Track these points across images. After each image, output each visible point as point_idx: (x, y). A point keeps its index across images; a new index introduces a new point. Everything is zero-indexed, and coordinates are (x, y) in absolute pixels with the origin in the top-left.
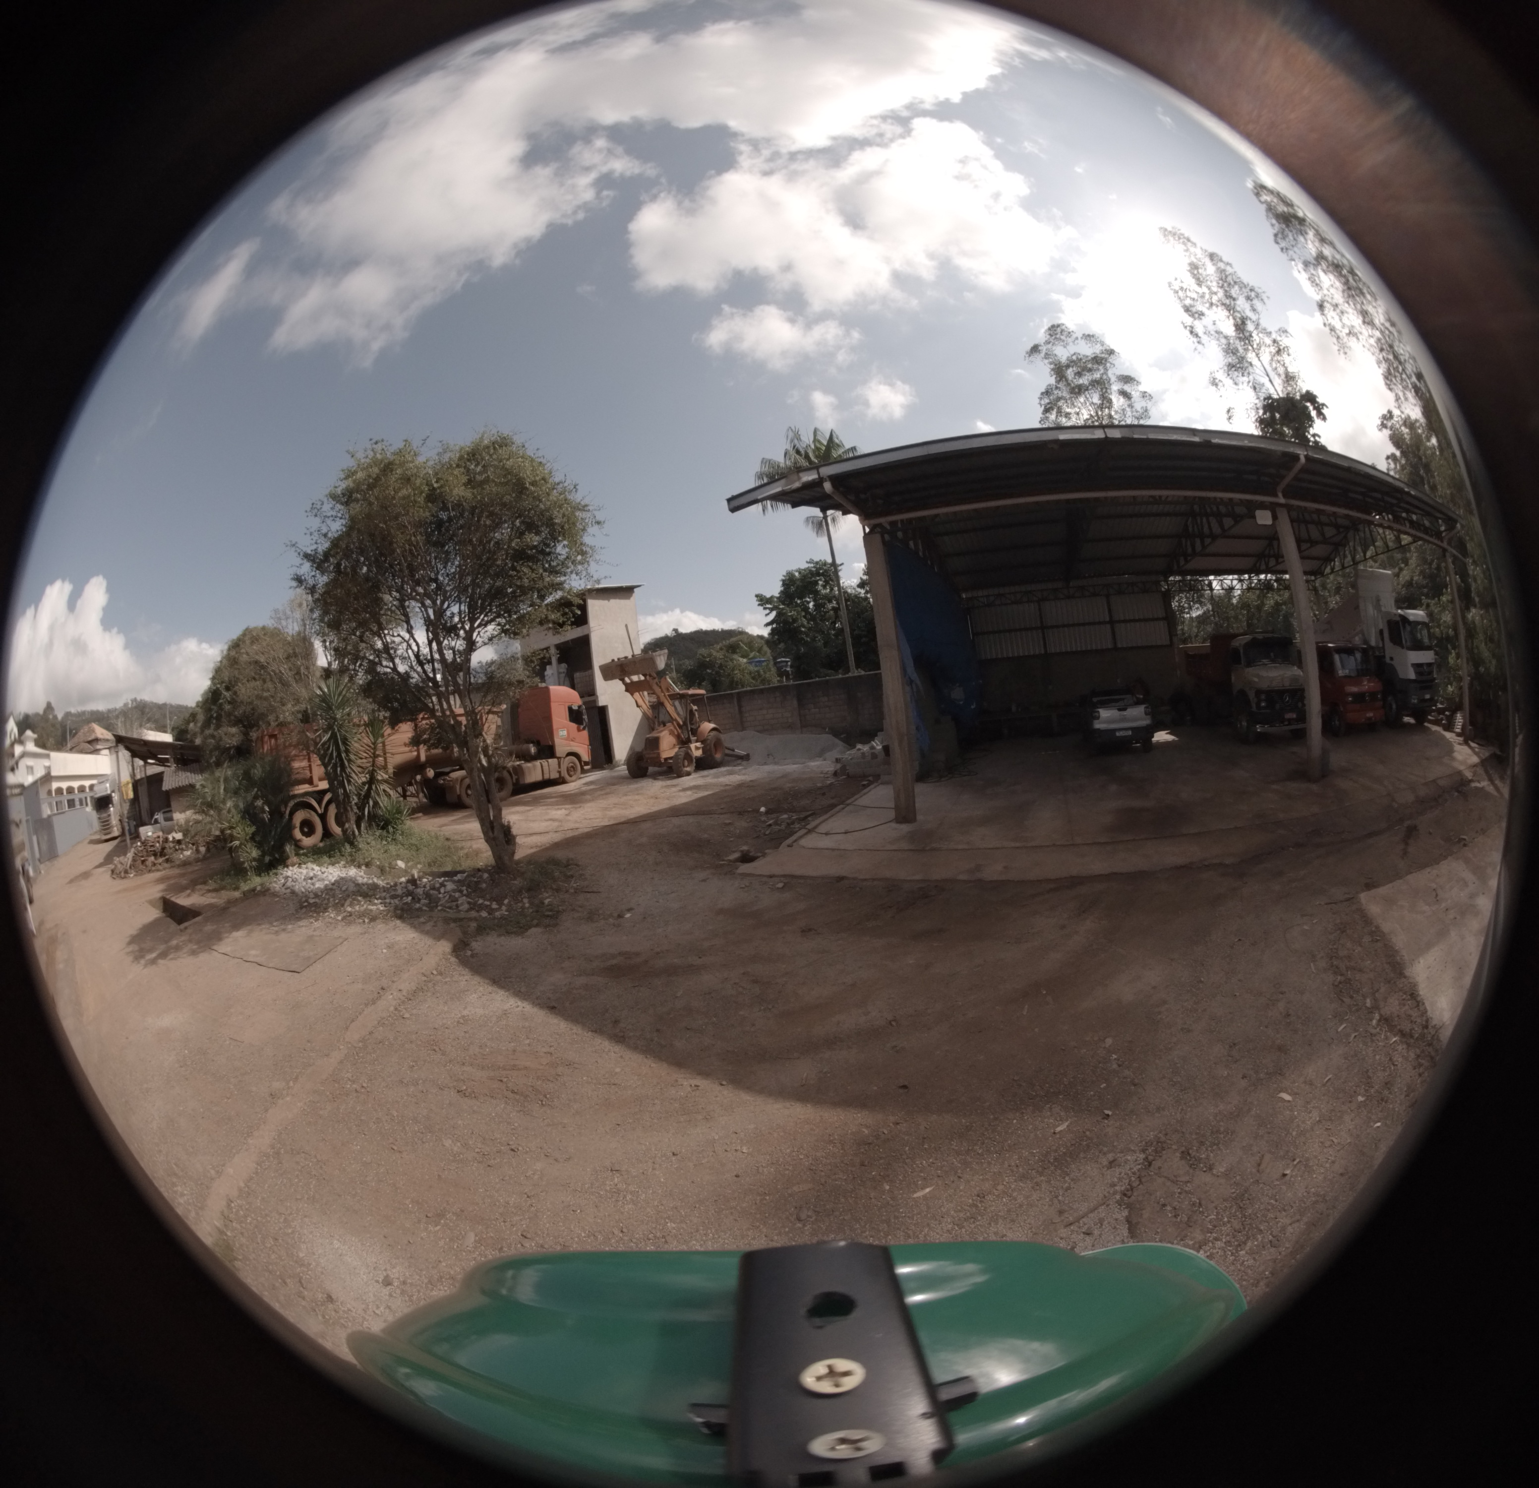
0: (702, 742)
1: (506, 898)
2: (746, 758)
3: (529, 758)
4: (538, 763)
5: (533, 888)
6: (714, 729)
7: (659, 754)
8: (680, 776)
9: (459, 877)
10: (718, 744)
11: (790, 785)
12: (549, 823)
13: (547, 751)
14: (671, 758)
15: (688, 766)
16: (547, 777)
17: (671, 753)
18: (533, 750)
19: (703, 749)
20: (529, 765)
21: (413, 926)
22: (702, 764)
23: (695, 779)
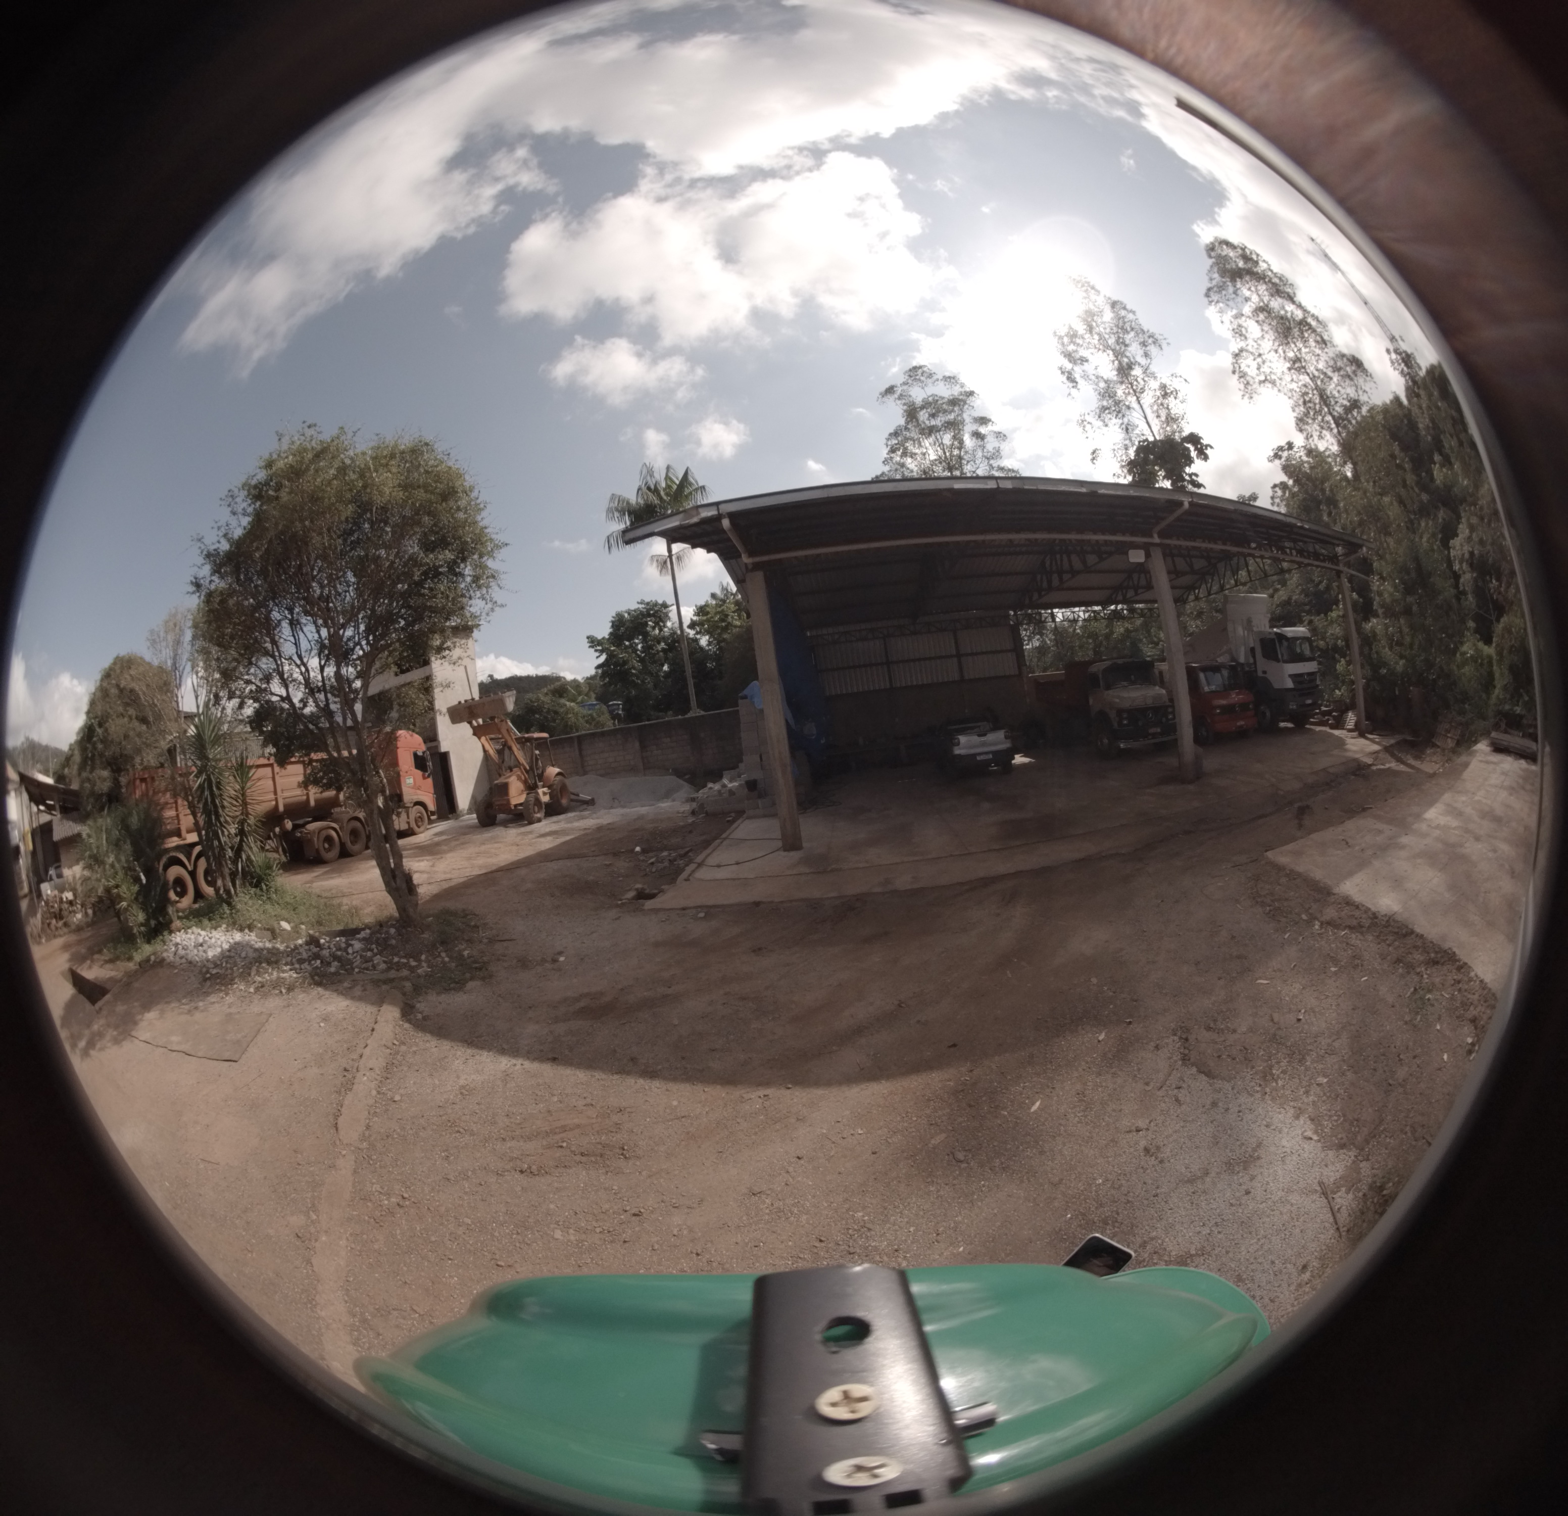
0: (549, 787)
1: (420, 954)
2: (591, 803)
5: (446, 941)
6: (559, 774)
7: (508, 801)
8: (533, 822)
9: (361, 935)
10: (564, 788)
14: (521, 804)
15: (539, 812)
17: (522, 799)
19: (550, 794)
22: (553, 810)
23: (546, 825)
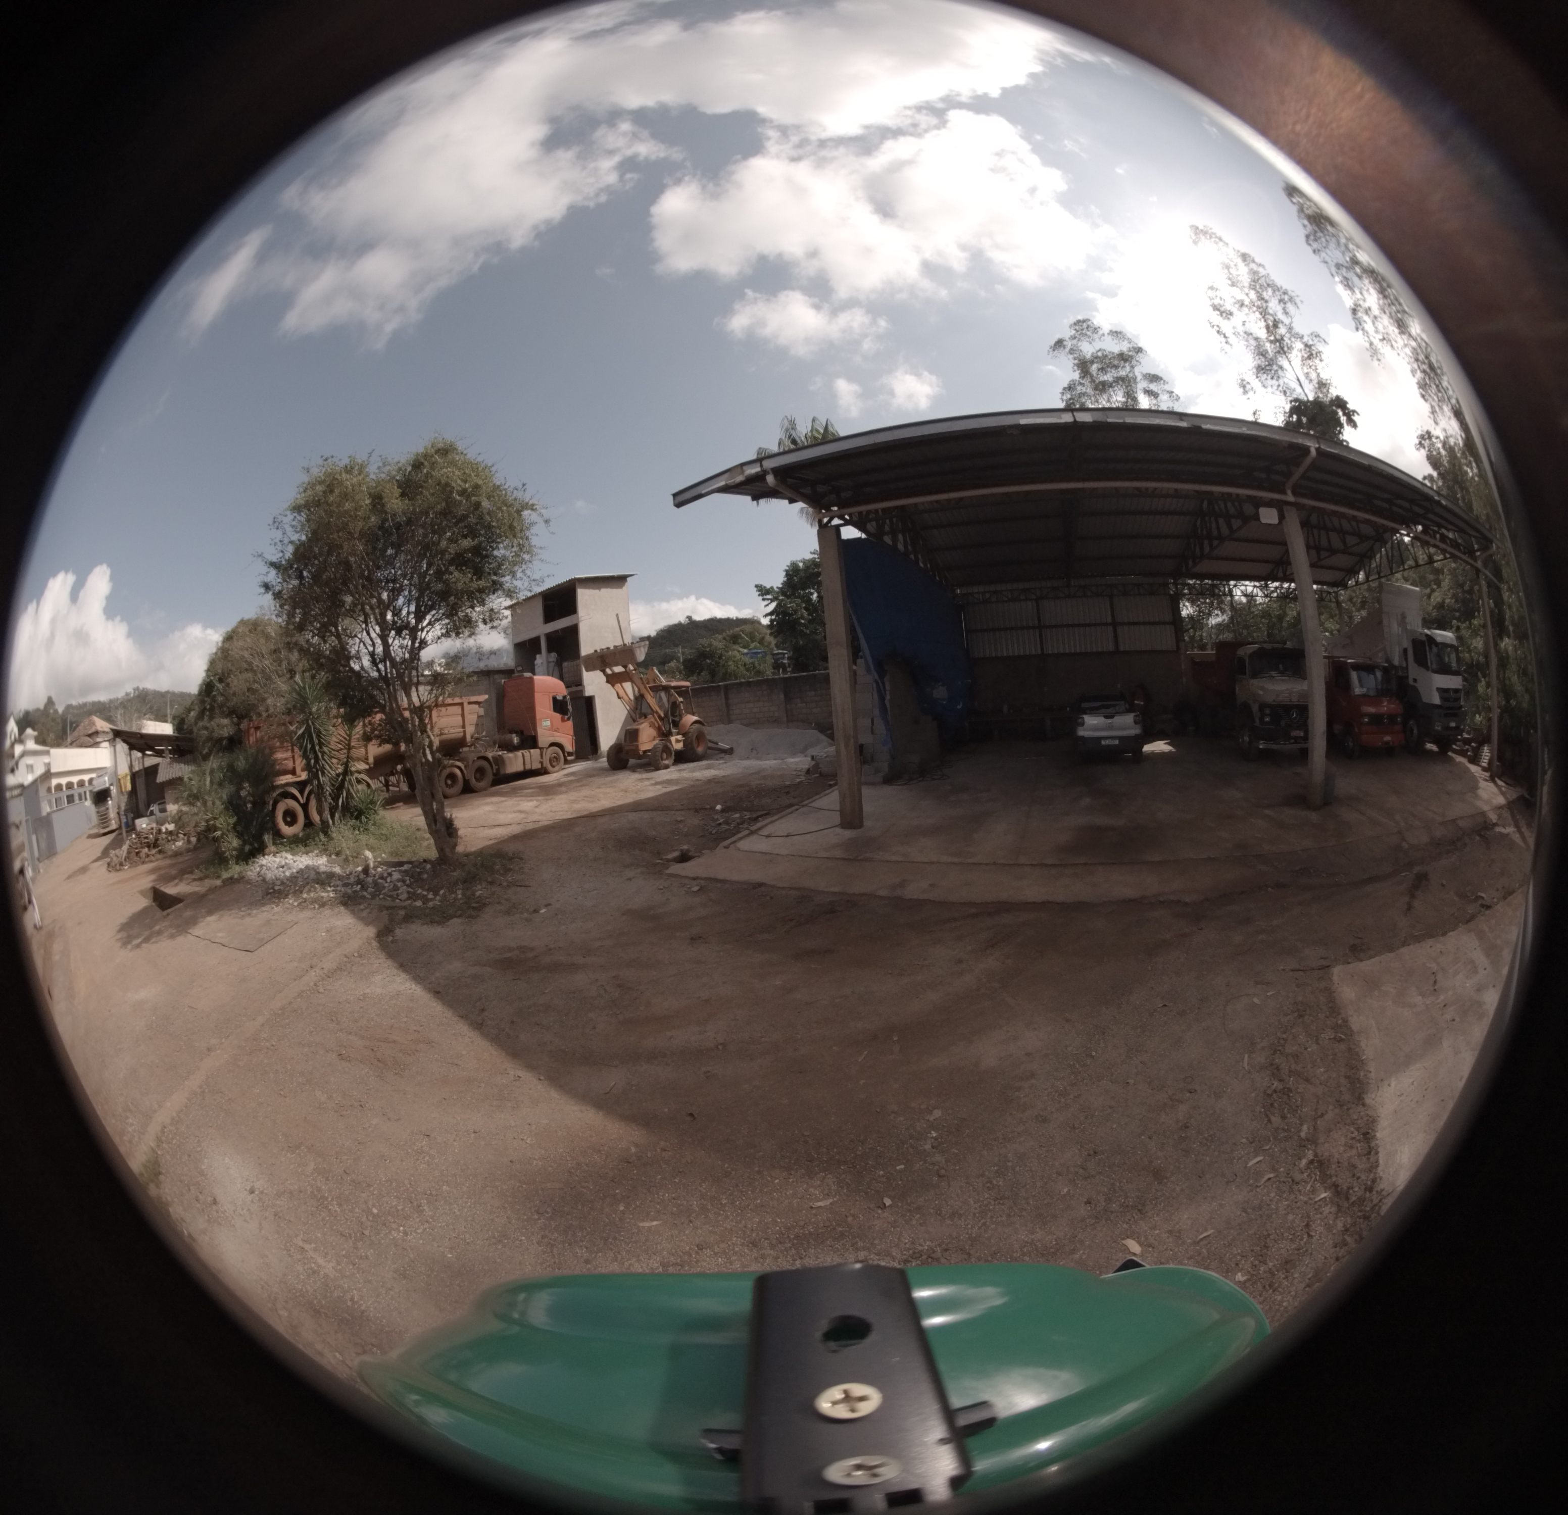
0: (684, 735)
1: (442, 888)
2: (730, 752)
3: (512, 748)
4: (519, 753)
5: (469, 880)
6: (696, 722)
7: (637, 746)
8: (657, 769)
9: (406, 867)
10: (700, 737)
11: (758, 782)
12: (514, 815)
13: (530, 741)
14: (649, 751)
15: (667, 759)
16: (528, 767)
17: (650, 746)
18: (516, 740)
19: (684, 742)
20: (511, 755)
21: (353, 912)
22: (681, 758)
23: (669, 773)
